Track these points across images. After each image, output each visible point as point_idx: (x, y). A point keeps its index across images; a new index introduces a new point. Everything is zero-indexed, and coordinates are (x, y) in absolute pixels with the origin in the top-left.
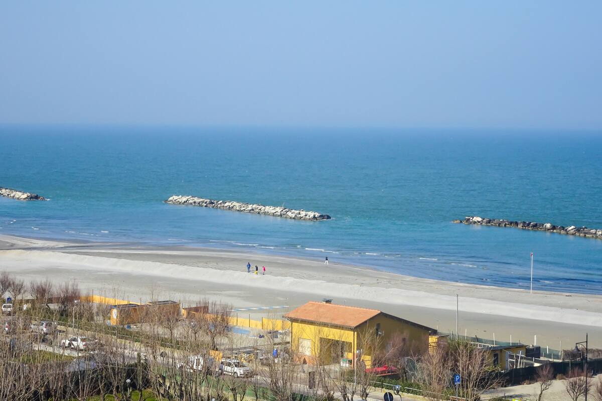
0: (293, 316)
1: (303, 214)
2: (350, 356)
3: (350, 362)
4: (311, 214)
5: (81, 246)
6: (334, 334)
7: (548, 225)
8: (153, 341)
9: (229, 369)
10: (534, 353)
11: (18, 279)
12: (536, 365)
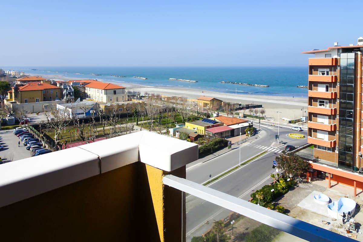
0: (198, 99)
1: (193, 81)
2: (208, 106)
3: (209, 107)
4: (194, 81)
5: (157, 87)
6: (206, 102)
7: (236, 83)
8: (174, 103)
9: (187, 108)
10: (240, 105)
11: (149, 93)
12: (241, 107)
